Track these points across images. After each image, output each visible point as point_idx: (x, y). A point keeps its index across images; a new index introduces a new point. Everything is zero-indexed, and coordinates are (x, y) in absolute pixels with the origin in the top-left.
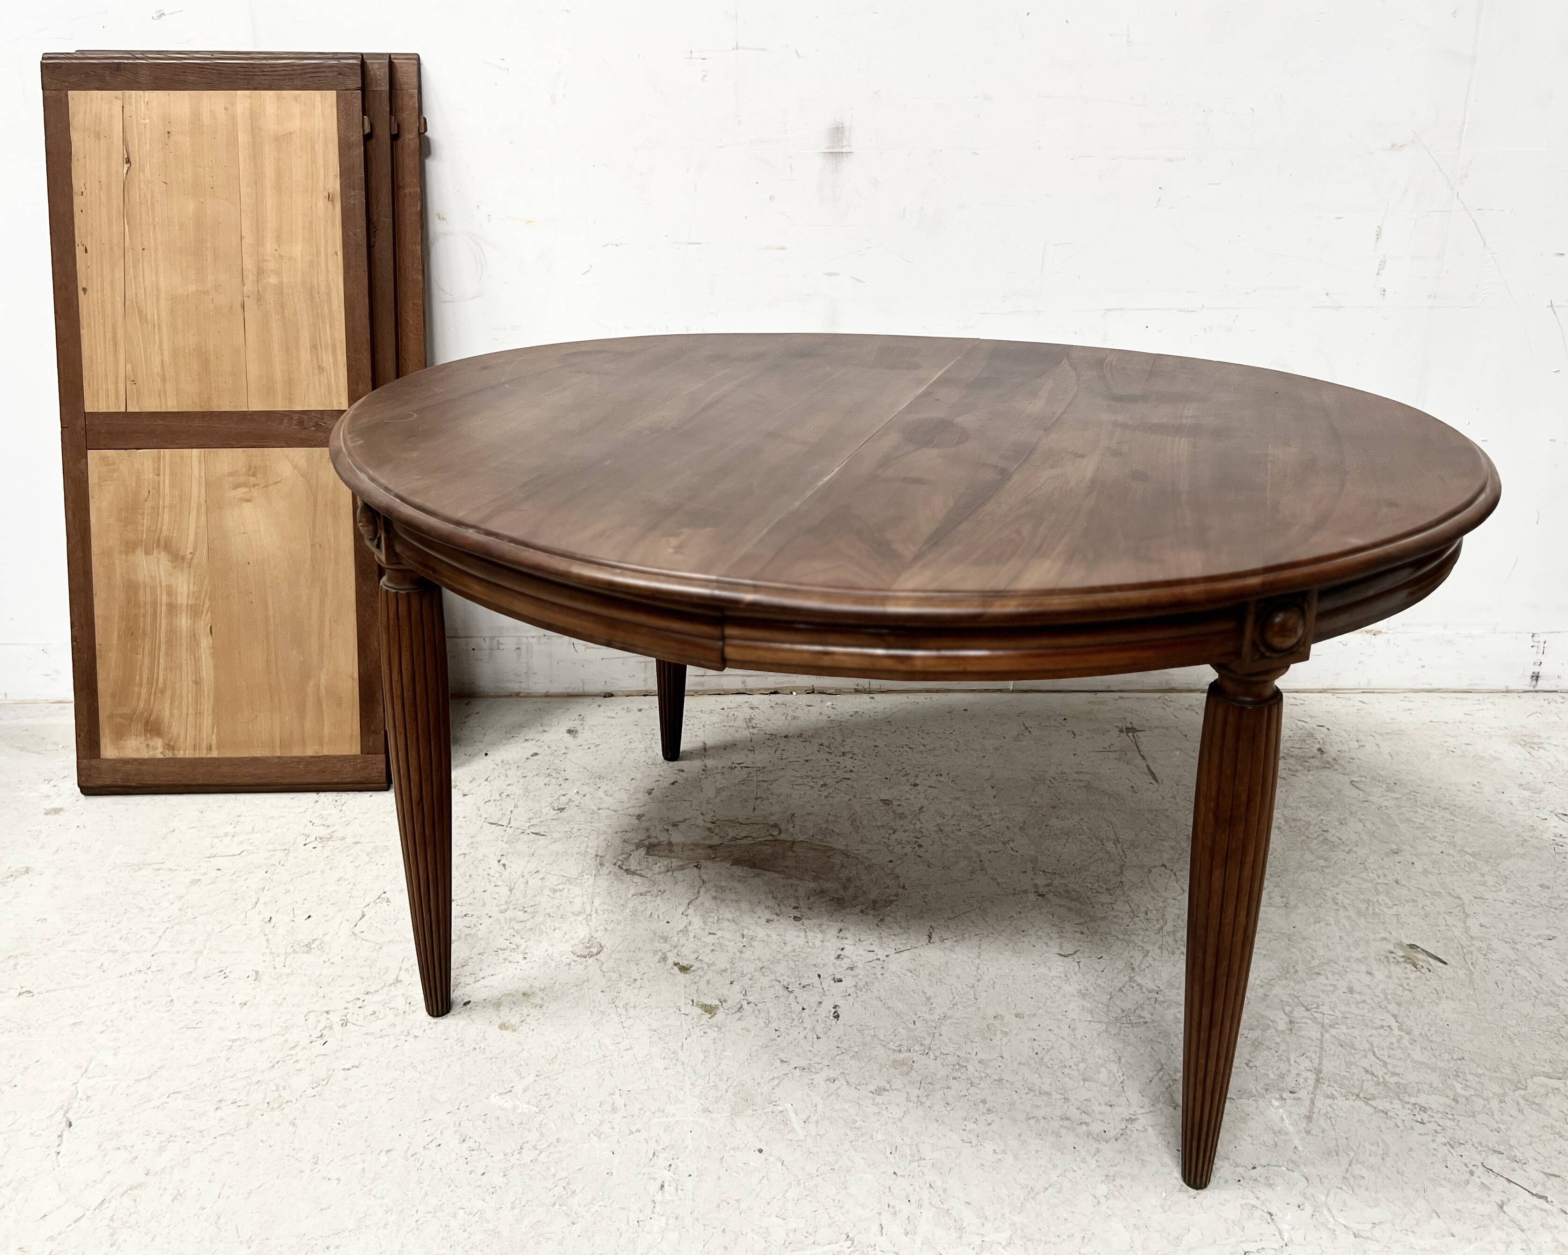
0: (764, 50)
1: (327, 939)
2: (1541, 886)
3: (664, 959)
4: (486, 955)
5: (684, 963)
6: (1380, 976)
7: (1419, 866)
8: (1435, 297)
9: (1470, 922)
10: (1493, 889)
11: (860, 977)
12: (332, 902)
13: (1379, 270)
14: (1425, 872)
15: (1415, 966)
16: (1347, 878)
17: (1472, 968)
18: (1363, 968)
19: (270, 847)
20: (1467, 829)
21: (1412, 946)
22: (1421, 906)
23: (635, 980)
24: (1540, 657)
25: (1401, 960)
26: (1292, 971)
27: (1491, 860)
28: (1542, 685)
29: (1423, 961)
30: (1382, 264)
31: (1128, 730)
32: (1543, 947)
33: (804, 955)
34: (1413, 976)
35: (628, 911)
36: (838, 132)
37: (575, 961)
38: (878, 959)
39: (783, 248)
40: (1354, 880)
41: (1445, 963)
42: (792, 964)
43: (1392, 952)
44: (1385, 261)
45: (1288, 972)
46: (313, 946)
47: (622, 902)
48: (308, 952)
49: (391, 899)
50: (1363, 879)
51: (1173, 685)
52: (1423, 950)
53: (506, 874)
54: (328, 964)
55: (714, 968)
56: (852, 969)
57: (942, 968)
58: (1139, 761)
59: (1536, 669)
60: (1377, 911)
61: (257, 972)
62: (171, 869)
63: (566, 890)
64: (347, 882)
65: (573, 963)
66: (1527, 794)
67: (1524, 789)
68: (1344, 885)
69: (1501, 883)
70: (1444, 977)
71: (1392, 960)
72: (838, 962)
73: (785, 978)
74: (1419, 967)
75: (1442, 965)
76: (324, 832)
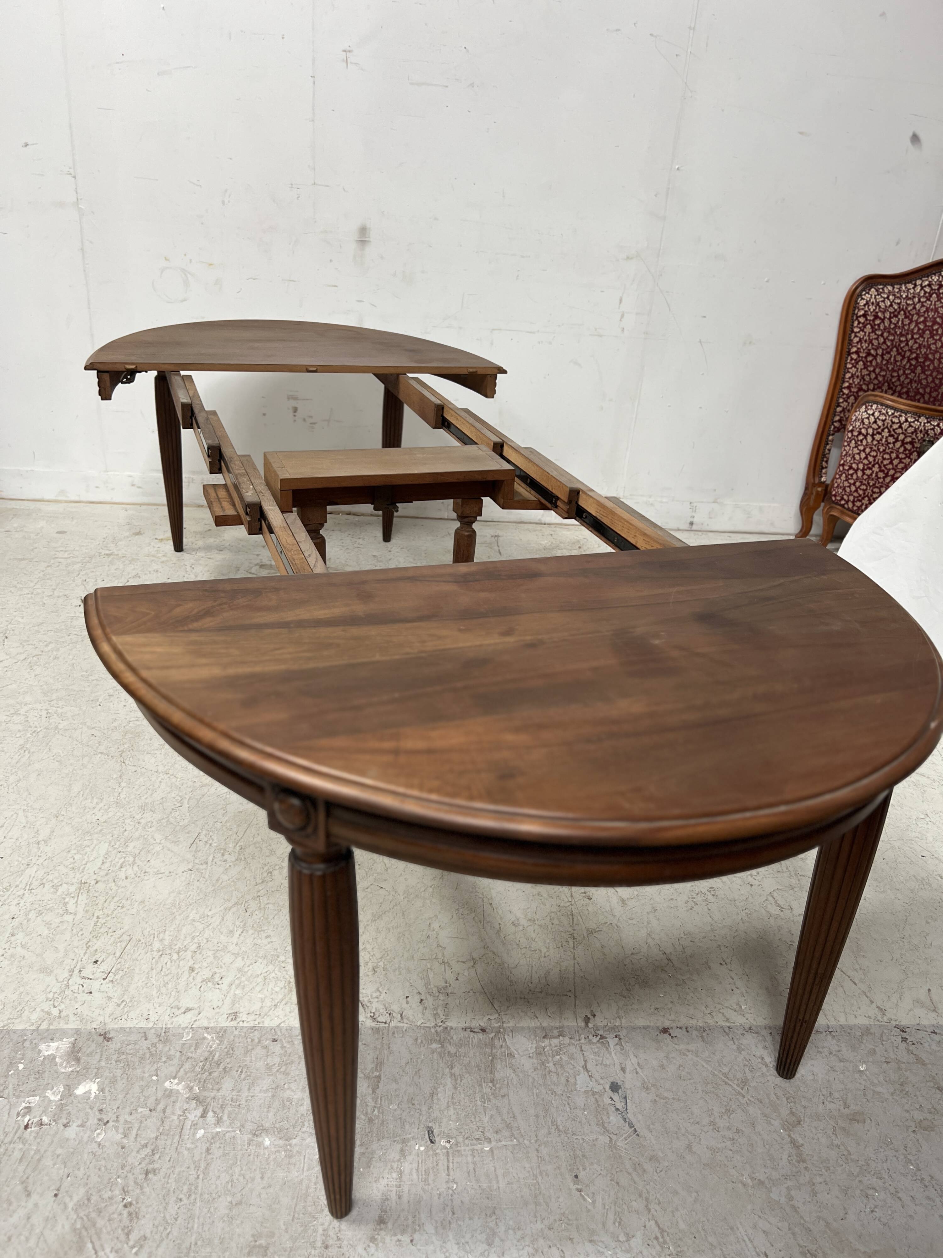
0: (327, 186)
8: (648, 334)
13: (621, 318)
24: (694, 514)
28: (694, 527)
30: (622, 316)
31: (496, 536)
36: (363, 230)
39: (336, 286)
44: (624, 314)
51: (523, 520)
53: (194, 571)
58: (496, 548)
59: (692, 520)
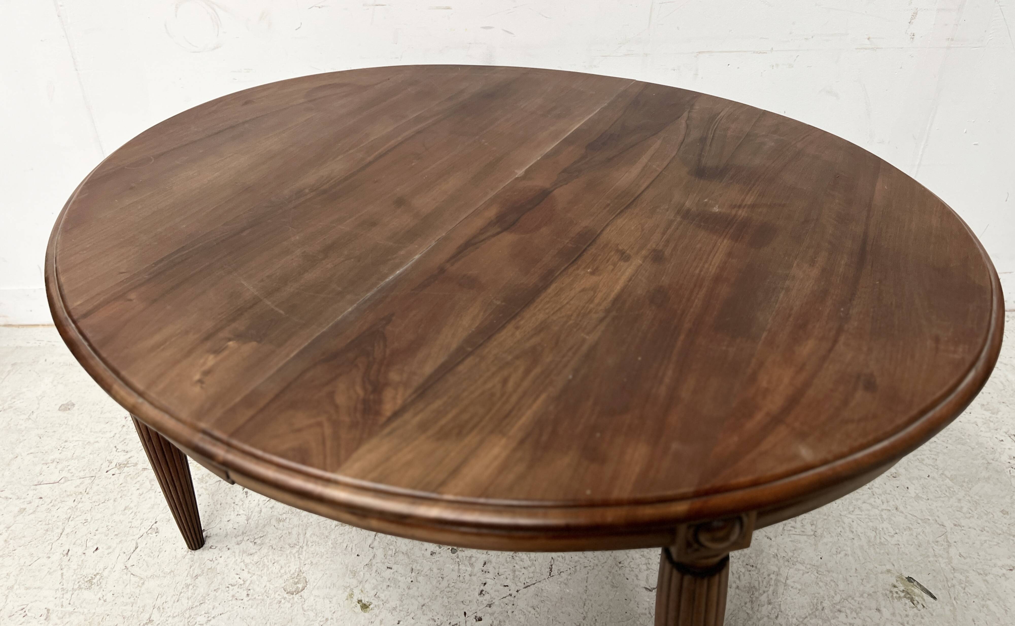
1: (105, 574)
2: (1002, 511)
3: (351, 595)
4: (220, 591)
5: (365, 600)
6: (886, 613)
7: (912, 492)
8: (952, 40)
9: (953, 551)
10: (968, 515)
11: (496, 615)
12: (116, 533)
13: (912, 19)
14: (917, 497)
15: (912, 600)
16: (859, 503)
17: (954, 602)
18: (874, 605)
19: (82, 474)
20: (945, 451)
21: (910, 579)
22: (915, 534)
23: (327, 619)
25: (902, 595)
26: (820, 607)
27: (965, 484)
29: (919, 596)
32: (1007, 579)
33: (455, 591)
34: (911, 612)
35: (330, 543)
37: (285, 598)
38: (511, 595)
40: (864, 506)
41: (935, 598)
42: (446, 600)
43: (895, 586)
44: (916, 14)
45: (817, 610)
46: (94, 581)
47: (326, 533)
48: (89, 588)
49: (160, 529)
50: (871, 504)
52: (918, 583)
54: (102, 601)
55: (388, 605)
56: (490, 606)
57: (558, 604)
60: (883, 540)
61: (48, 610)
62: (7, 498)
63: (288, 520)
64: (131, 511)
65: (283, 601)
66: (988, 414)
67: (985, 410)
68: (857, 512)
69: (973, 509)
70: (934, 614)
71: (895, 595)
72: (481, 599)
73: (439, 616)
74: (915, 602)
75: (932, 599)
76: (122, 458)
